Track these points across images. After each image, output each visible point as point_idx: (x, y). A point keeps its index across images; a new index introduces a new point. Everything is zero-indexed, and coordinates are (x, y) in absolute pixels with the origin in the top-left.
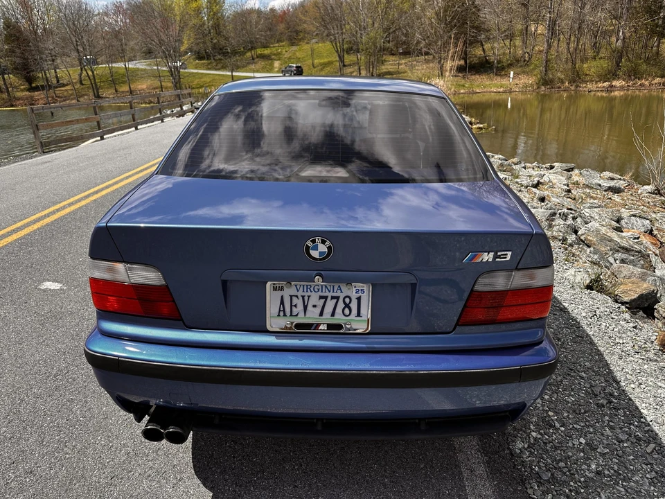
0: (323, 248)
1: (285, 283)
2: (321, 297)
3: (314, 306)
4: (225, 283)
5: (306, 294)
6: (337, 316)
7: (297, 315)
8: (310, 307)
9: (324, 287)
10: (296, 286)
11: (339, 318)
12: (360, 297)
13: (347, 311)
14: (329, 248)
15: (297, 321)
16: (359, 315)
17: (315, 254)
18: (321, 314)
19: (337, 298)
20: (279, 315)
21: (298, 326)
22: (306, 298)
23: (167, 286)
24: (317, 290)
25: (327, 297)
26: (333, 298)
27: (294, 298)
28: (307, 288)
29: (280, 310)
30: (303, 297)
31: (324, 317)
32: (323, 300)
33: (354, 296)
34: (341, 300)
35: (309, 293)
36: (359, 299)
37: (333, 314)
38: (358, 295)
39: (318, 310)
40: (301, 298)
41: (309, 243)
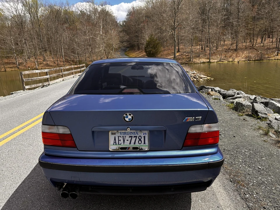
0: (130, 117)
1: (116, 131)
2: (130, 137)
3: (127, 140)
4: (93, 132)
5: (124, 136)
6: (136, 144)
7: (121, 144)
8: (126, 141)
9: (131, 133)
10: (120, 132)
11: (137, 145)
12: (145, 136)
13: (140, 142)
14: (132, 117)
15: (121, 146)
16: (145, 143)
17: (127, 119)
18: (130, 143)
19: (136, 137)
20: (114, 144)
21: (122, 148)
22: (124, 137)
23: (71, 134)
24: (128, 134)
25: (132, 136)
26: (134, 137)
27: (120, 137)
28: (125, 133)
29: (114, 142)
30: (123, 137)
31: (131, 144)
32: (130, 138)
33: (143, 136)
34: (137, 138)
35: (125, 135)
36: (144, 137)
37: (135, 143)
38: (144, 135)
39: (129, 142)
40: (122, 137)
41: (125, 115)
